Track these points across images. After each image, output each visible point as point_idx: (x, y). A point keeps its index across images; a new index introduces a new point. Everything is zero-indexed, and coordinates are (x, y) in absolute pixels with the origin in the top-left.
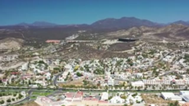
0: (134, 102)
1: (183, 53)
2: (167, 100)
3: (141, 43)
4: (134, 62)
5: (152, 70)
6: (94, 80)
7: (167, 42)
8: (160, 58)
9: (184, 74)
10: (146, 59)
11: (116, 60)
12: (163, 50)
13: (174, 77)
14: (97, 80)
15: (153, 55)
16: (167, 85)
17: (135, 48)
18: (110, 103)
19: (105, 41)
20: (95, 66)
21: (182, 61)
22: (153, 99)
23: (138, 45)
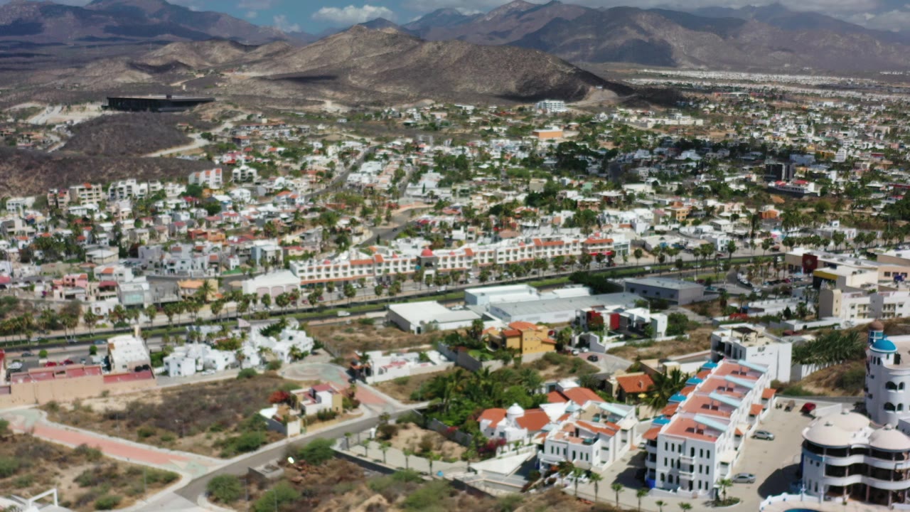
0: (279, 357)
1: (427, 148)
2: (419, 330)
3: (225, 116)
4: (221, 197)
5: (314, 223)
6: (39, 289)
7: (344, 109)
8: (336, 176)
9: (456, 227)
10: (272, 181)
11: (125, 192)
12: (339, 143)
13: (421, 242)
14: (54, 287)
15: (301, 163)
16: (401, 277)
17: (207, 136)
18: (165, 378)
19: (35, 111)
20: (19, 226)
21: (430, 180)
22: (361, 336)
23: (217, 123)
